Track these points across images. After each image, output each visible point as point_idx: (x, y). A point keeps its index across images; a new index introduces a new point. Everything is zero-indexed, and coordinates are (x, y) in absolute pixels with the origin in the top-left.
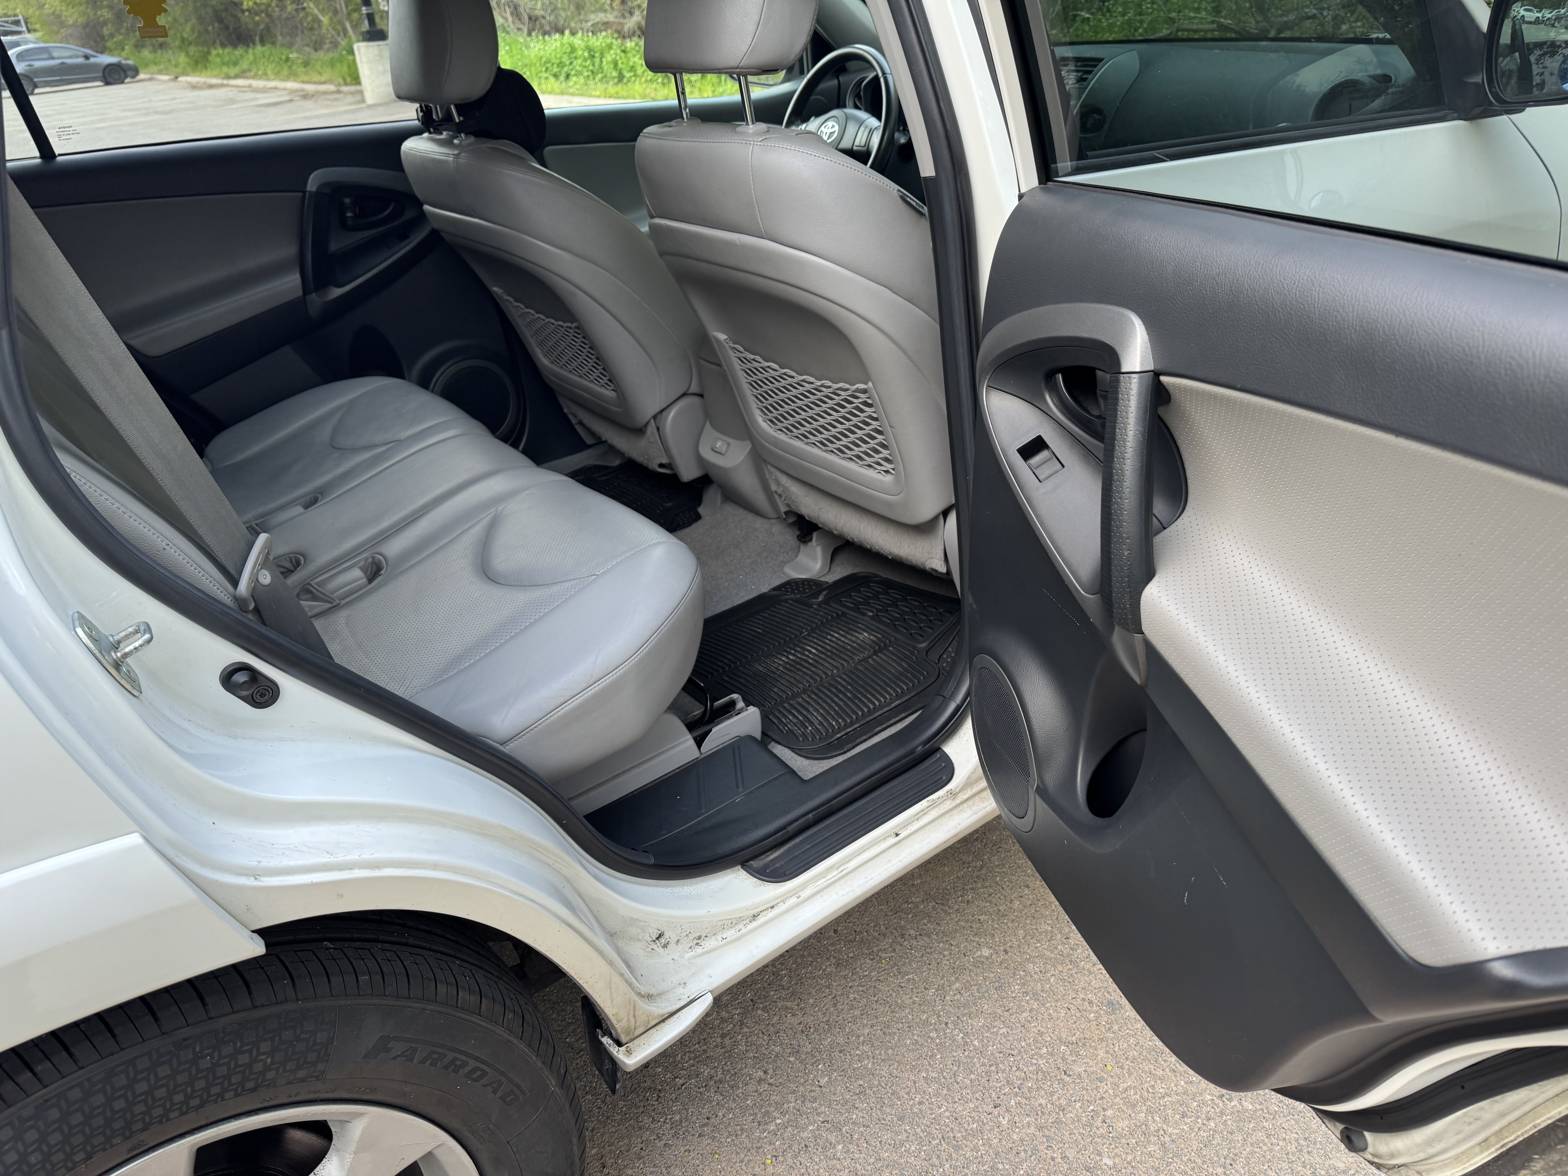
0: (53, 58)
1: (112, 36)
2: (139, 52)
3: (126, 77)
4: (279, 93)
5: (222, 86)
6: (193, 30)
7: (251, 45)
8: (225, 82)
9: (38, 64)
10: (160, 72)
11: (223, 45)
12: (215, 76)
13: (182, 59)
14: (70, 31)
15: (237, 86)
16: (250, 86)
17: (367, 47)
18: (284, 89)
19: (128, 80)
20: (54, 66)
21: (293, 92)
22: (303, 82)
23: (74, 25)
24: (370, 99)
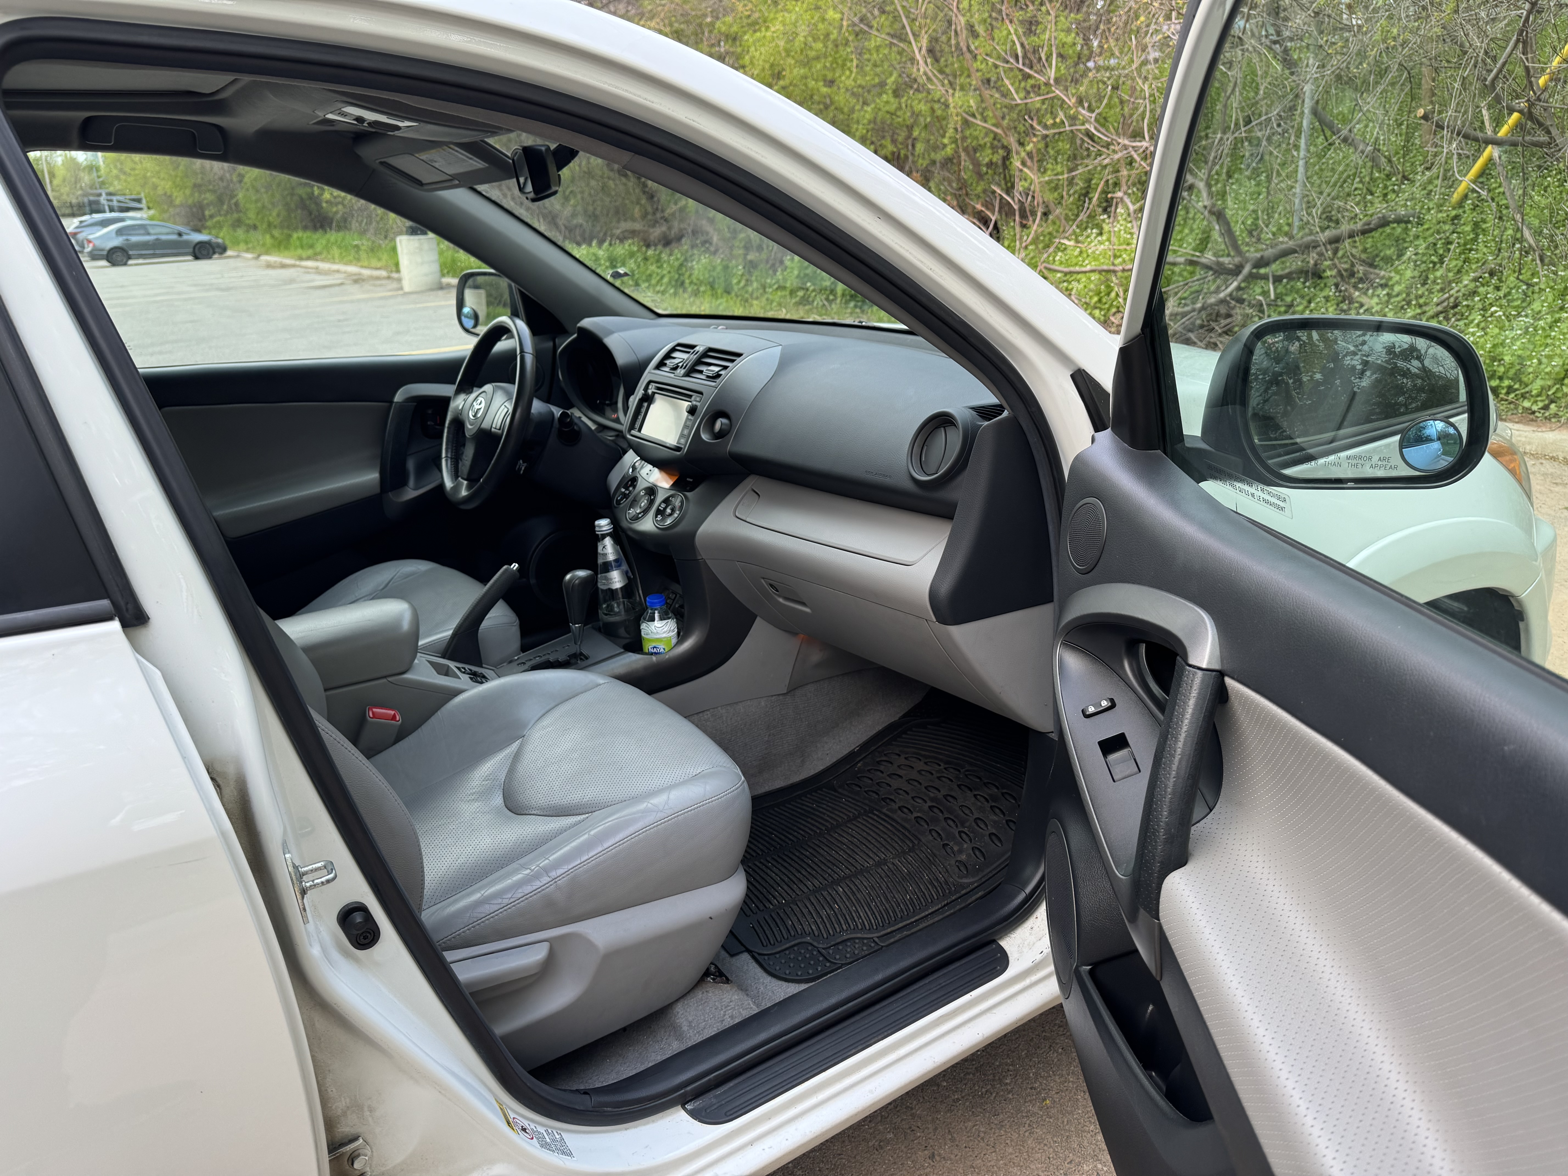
0: (149, 234)
1: (211, 217)
2: (235, 231)
3: (214, 253)
4: (337, 275)
5: (294, 266)
6: (278, 215)
7: (328, 230)
8: (298, 263)
9: (134, 239)
10: (248, 250)
11: (305, 228)
12: (292, 257)
13: (268, 239)
14: (178, 210)
15: (306, 267)
16: (317, 268)
17: (409, 240)
18: (345, 272)
19: (216, 256)
20: (149, 242)
21: (350, 275)
22: (362, 267)
23: (181, 205)
24: (407, 287)
